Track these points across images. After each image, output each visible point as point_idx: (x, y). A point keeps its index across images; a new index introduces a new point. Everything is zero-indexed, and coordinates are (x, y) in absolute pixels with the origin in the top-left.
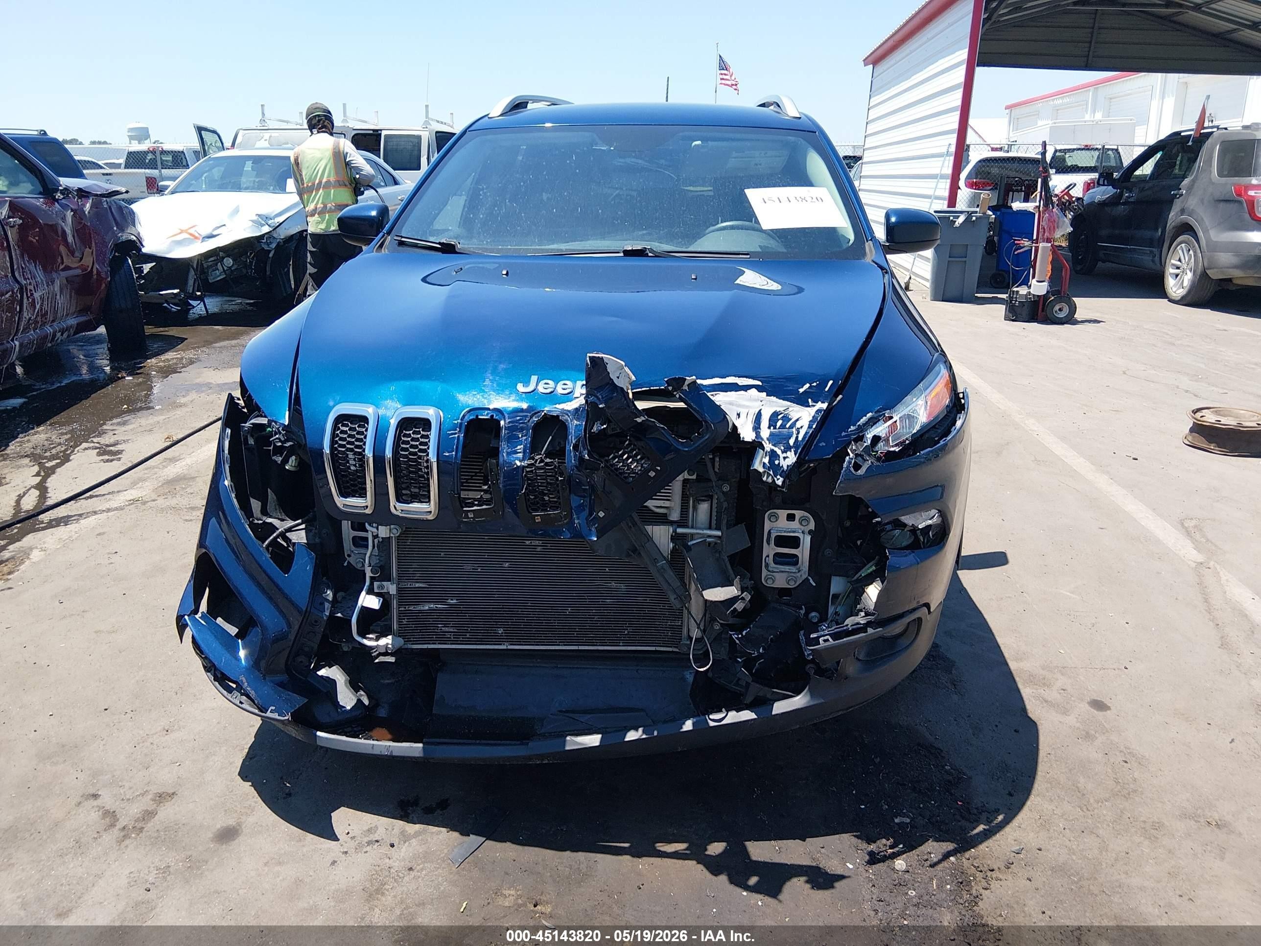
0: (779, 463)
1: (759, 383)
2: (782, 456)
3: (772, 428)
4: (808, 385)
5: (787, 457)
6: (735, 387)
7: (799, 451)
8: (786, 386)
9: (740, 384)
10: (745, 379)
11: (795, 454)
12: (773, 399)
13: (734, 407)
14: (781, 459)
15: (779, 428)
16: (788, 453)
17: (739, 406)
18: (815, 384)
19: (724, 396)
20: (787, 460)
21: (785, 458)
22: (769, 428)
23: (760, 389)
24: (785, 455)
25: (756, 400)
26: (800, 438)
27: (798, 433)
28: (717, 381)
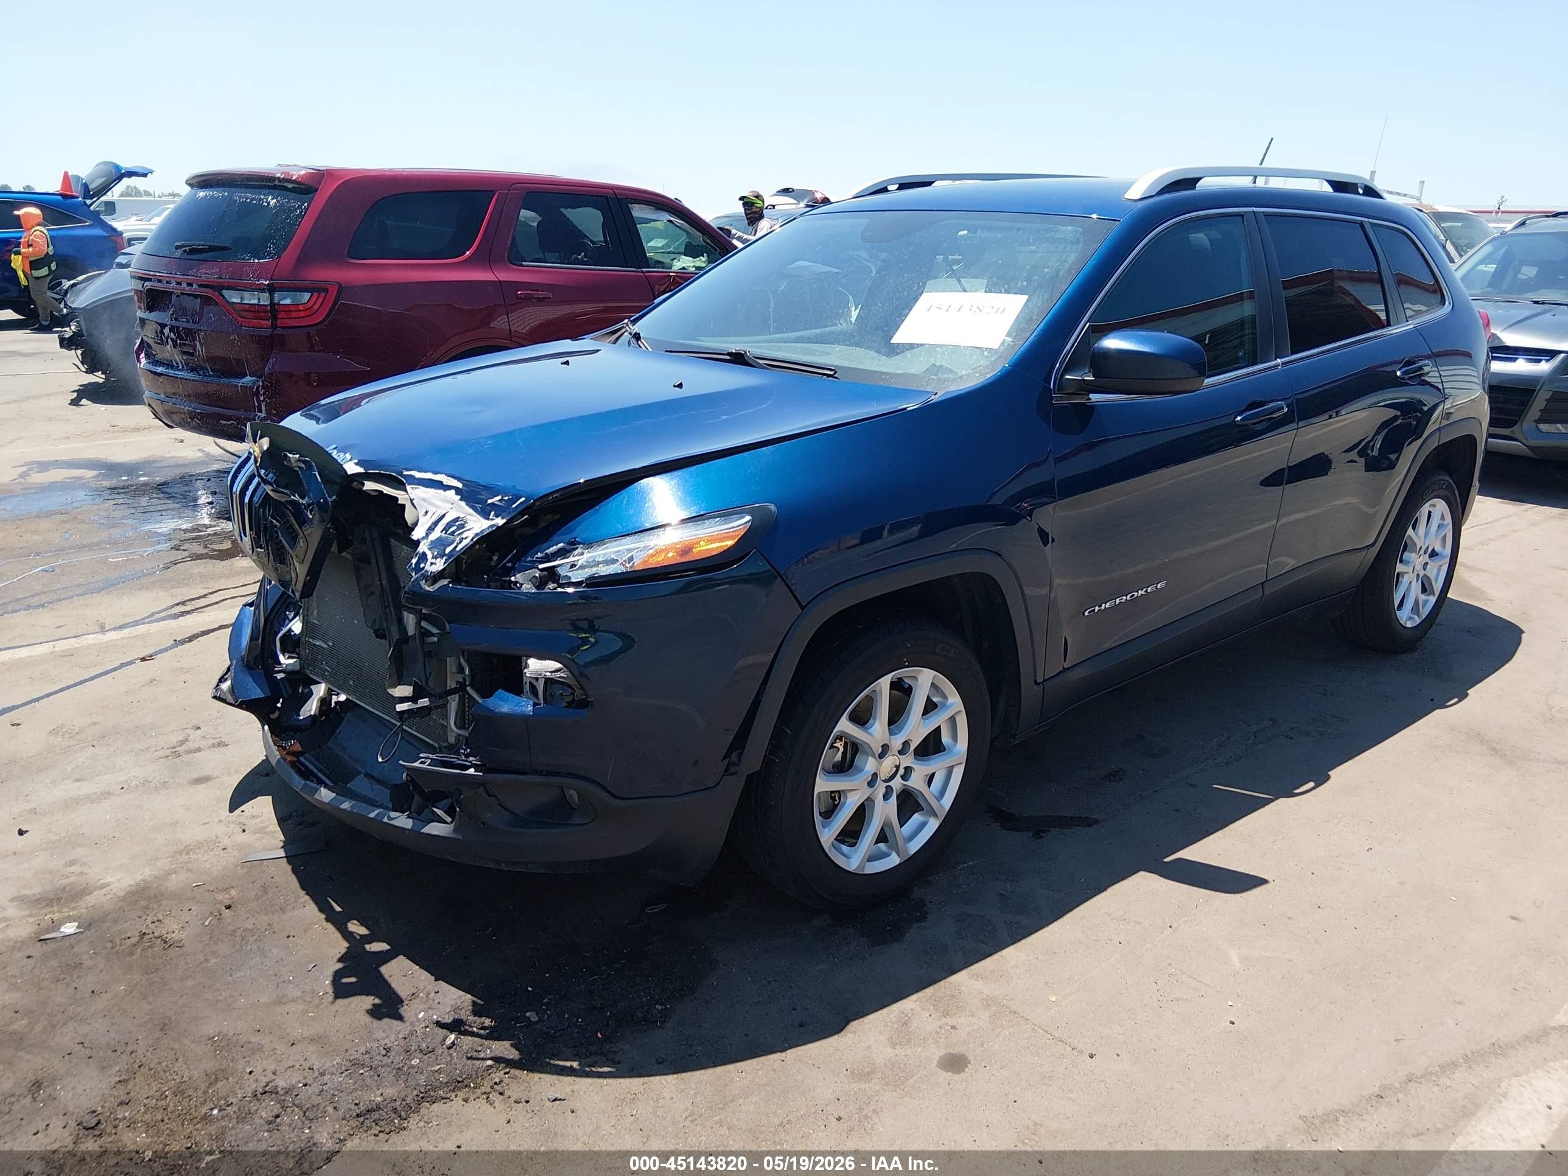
0: (424, 568)
1: (460, 485)
2: (430, 560)
3: (444, 532)
4: (499, 497)
5: (435, 564)
6: (439, 485)
7: (450, 560)
8: (482, 495)
9: (445, 483)
10: (451, 479)
11: (445, 563)
12: (463, 504)
13: (426, 504)
14: (428, 563)
15: (449, 534)
16: (439, 559)
17: (431, 504)
18: (506, 498)
19: (424, 491)
20: (433, 566)
21: (432, 564)
22: (442, 532)
23: (458, 491)
24: (434, 561)
25: (448, 502)
26: (458, 549)
27: (460, 542)
28: (429, 476)
